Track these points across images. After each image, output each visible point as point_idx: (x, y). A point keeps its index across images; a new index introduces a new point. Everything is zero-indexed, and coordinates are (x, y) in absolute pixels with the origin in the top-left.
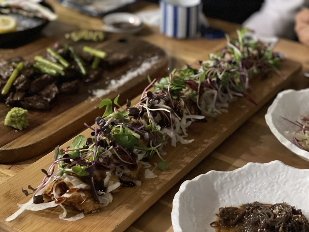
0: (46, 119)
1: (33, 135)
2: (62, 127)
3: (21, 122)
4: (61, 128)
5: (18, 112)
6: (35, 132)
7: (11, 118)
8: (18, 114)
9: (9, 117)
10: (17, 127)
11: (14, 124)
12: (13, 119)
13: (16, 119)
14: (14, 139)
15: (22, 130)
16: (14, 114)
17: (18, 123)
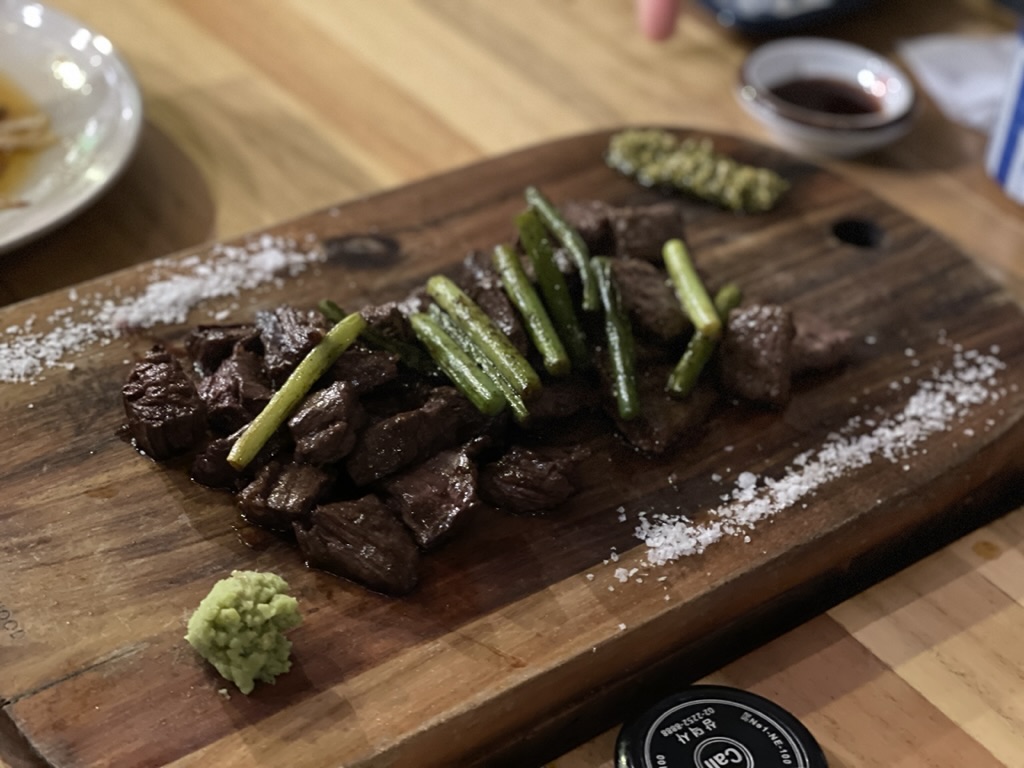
0: (378, 647)
1: (288, 738)
2: (433, 721)
3: (254, 656)
4: (423, 727)
5: (249, 604)
6: (300, 721)
7: (213, 633)
8: (249, 617)
9: (206, 624)
10: (230, 675)
11: (219, 659)
12: (222, 635)
13: (234, 642)
14: (196, 748)
15: (250, 695)
16: (227, 617)
17: (239, 660)
